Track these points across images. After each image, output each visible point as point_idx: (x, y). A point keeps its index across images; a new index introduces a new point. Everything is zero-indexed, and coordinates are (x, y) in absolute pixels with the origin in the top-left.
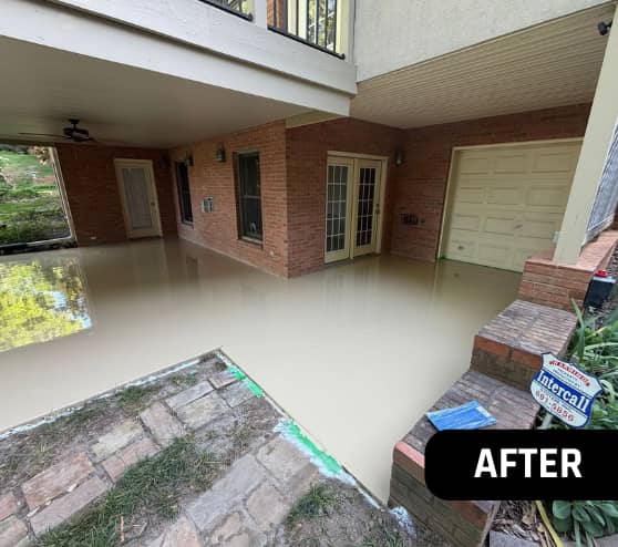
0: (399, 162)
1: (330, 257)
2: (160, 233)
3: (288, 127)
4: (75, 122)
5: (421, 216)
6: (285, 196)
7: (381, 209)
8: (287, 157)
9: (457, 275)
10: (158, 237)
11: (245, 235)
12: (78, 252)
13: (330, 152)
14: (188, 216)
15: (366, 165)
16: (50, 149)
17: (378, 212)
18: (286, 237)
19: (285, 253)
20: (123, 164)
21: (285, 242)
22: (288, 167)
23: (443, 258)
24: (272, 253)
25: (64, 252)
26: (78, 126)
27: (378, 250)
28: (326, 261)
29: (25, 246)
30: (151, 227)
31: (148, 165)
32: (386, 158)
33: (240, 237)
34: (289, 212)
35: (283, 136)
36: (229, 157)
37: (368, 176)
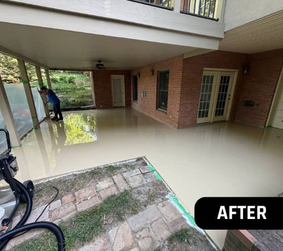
0: (245, 72)
1: (200, 120)
2: (124, 105)
3: (184, 58)
4: (100, 61)
5: (256, 102)
6: (180, 90)
7: (232, 97)
8: (183, 72)
9: (279, 137)
10: (124, 107)
11: (159, 108)
12: (96, 111)
13: (204, 69)
14: (136, 98)
15: (224, 74)
16: (90, 72)
17: (229, 99)
18: (178, 110)
19: (177, 117)
20: (114, 77)
21: (178, 112)
22: (182, 76)
23: (270, 126)
24: (171, 117)
25: (91, 110)
26: (101, 63)
27: (227, 119)
28: (197, 122)
29: (80, 108)
30: (121, 102)
31: (122, 77)
32: (238, 71)
33: (157, 108)
34: (181, 98)
35: (182, 62)
36: (156, 73)
37: (225, 80)
